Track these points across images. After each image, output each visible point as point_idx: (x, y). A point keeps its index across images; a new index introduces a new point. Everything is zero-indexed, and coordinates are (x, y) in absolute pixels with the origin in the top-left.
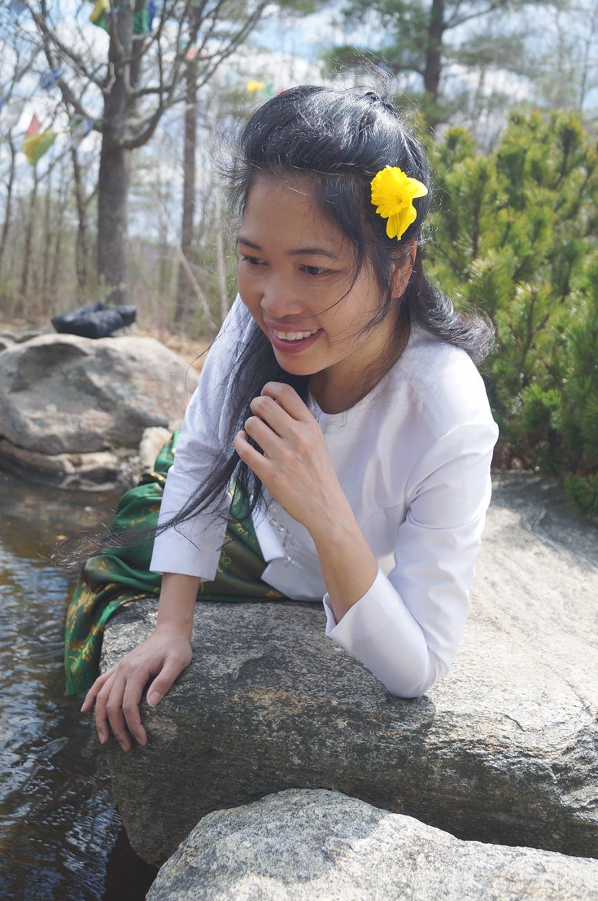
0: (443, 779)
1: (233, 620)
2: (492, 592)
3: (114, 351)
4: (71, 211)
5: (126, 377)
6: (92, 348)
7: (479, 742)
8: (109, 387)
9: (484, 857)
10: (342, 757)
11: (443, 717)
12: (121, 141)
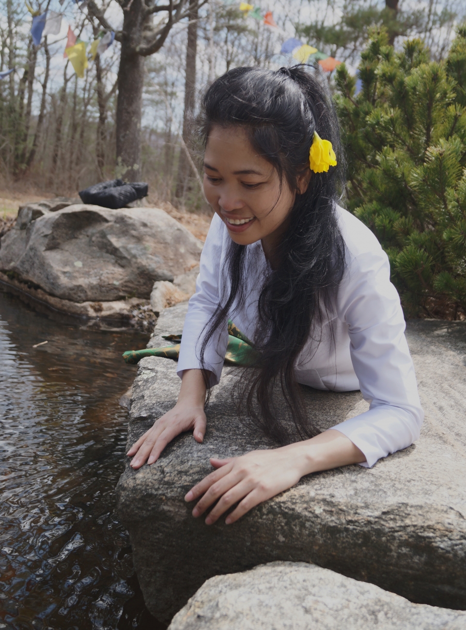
0: (400, 556)
1: (230, 429)
2: (439, 414)
3: (130, 218)
4: (93, 105)
5: (139, 239)
6: (112, 215)
7: (429, 527)
8: (124, 248)
9: (432, 616)
10: (318, 536)
11: (400, 507)
12: (138, 49)
